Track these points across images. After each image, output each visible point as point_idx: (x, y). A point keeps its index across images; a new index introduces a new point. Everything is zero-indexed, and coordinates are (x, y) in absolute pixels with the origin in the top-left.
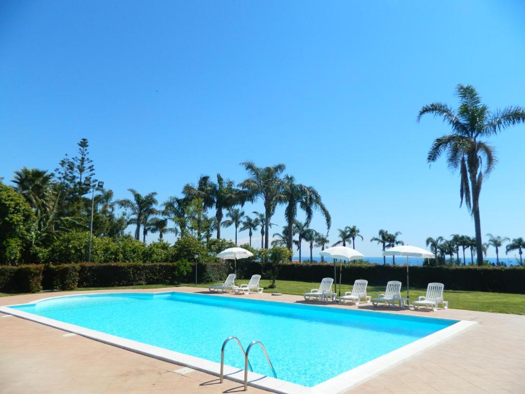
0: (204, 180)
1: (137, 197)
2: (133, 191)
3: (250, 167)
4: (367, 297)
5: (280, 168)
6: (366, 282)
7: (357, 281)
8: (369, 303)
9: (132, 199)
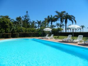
0: (49, 17)
1: (38, 21)
2: (37, 20)
3: (57, 12)
4: (82, 41)
5: (64, 12)
6: (83, 36)
7: (79, 36)
8: (83, 43)
9: (37, 22)
